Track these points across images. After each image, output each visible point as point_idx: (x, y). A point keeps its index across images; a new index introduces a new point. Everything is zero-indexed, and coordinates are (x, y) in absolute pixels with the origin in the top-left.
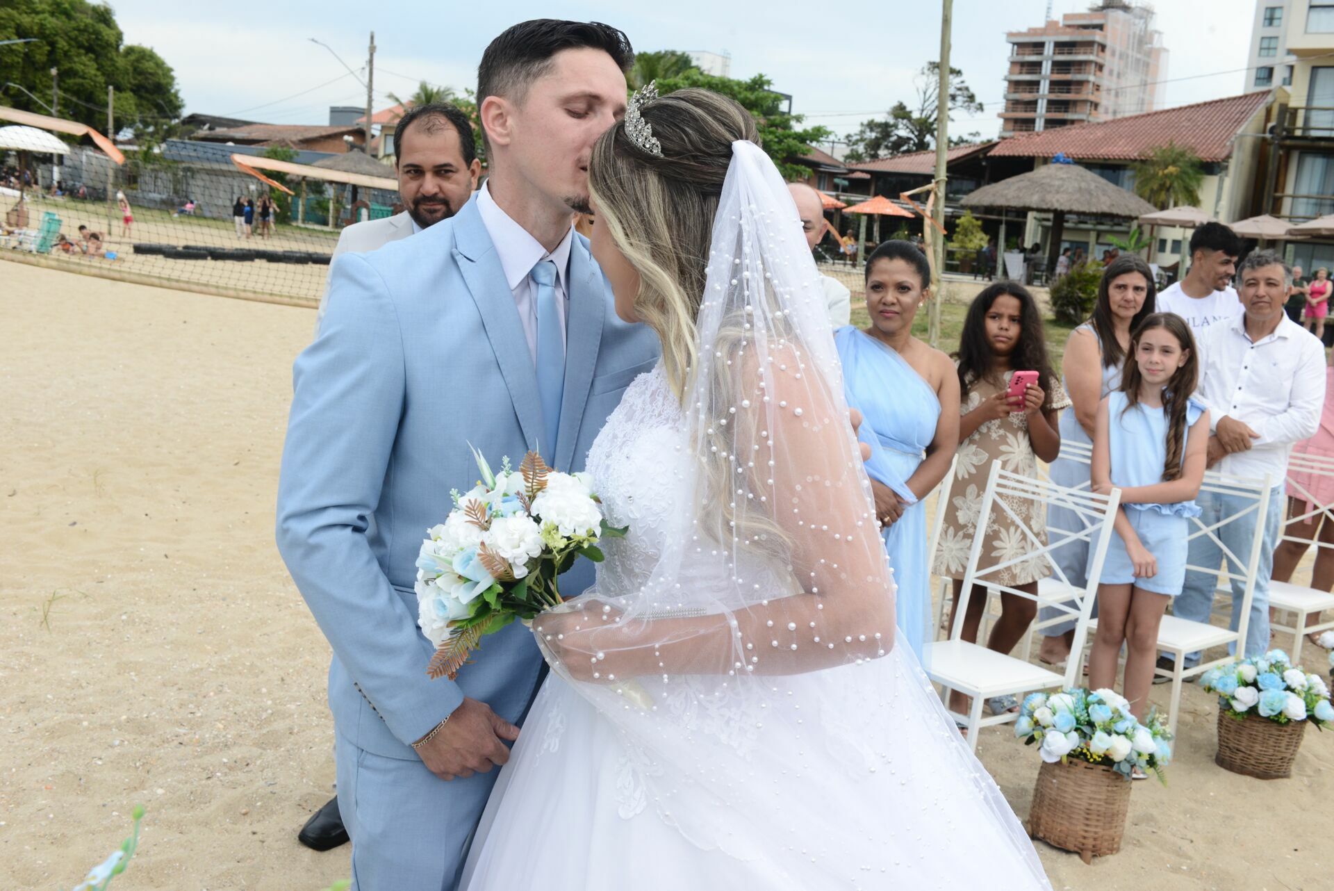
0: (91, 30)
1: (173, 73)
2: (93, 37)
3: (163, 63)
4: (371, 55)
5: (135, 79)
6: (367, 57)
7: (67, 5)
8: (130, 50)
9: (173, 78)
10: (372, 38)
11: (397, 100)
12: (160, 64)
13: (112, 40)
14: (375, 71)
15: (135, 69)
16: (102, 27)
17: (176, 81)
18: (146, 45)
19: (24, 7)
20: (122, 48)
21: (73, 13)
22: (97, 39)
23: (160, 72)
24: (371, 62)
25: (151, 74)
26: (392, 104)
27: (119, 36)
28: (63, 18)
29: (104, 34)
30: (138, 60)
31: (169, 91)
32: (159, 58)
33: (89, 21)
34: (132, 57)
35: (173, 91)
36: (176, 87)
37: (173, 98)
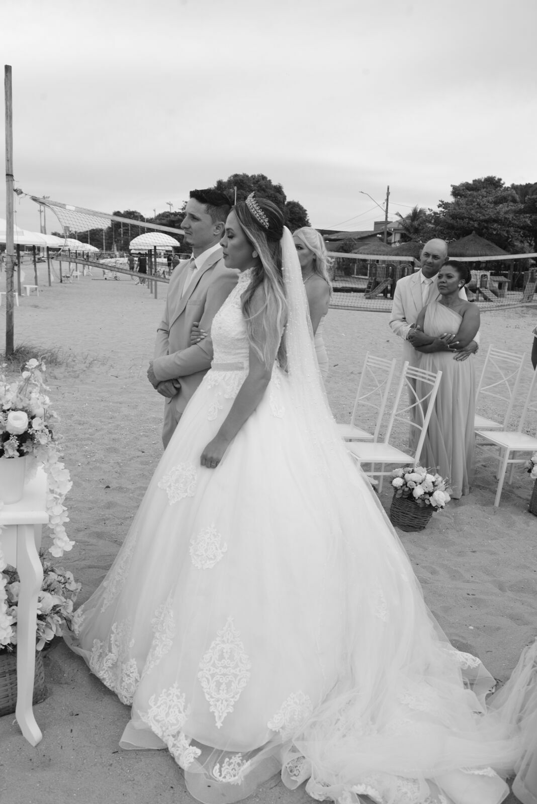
0: (273, 196)
1: (306, 212)
2: (274, 199)
3: (303, 208)
4: (388, 197)
5: (291, 216)
6: (386, 198)
7: (264, 187)
8: (289, 203)
9: (306, 214)
10: (388, 188)
11: (400, 216)
12: (301, 208)
13: (282, 200)
14: (389, 204)
15: (291, 211)
16: (278, 194)
17: (308, 215)
18: (296, 201)
19: (247, 189)
20: (286, 203)
21: (266, 190)
22: (276, 200)
23: (301, 212)
24: (387, 200)
25: (297, 213)
26: (398, 218)
27: (285, 197)
28: (263, 192)
29: (278, 197)
30: (292, 208)
31: (305, 220)
32: (301, 206)
33: (272, 192)
34: (290, 207)
35: (306, 220)
36: (308, 218)
37: (306, 223)
